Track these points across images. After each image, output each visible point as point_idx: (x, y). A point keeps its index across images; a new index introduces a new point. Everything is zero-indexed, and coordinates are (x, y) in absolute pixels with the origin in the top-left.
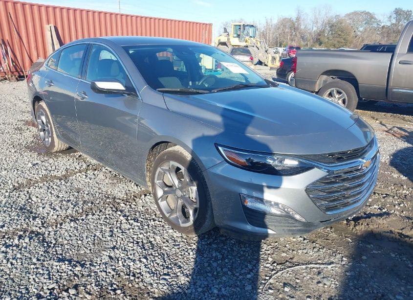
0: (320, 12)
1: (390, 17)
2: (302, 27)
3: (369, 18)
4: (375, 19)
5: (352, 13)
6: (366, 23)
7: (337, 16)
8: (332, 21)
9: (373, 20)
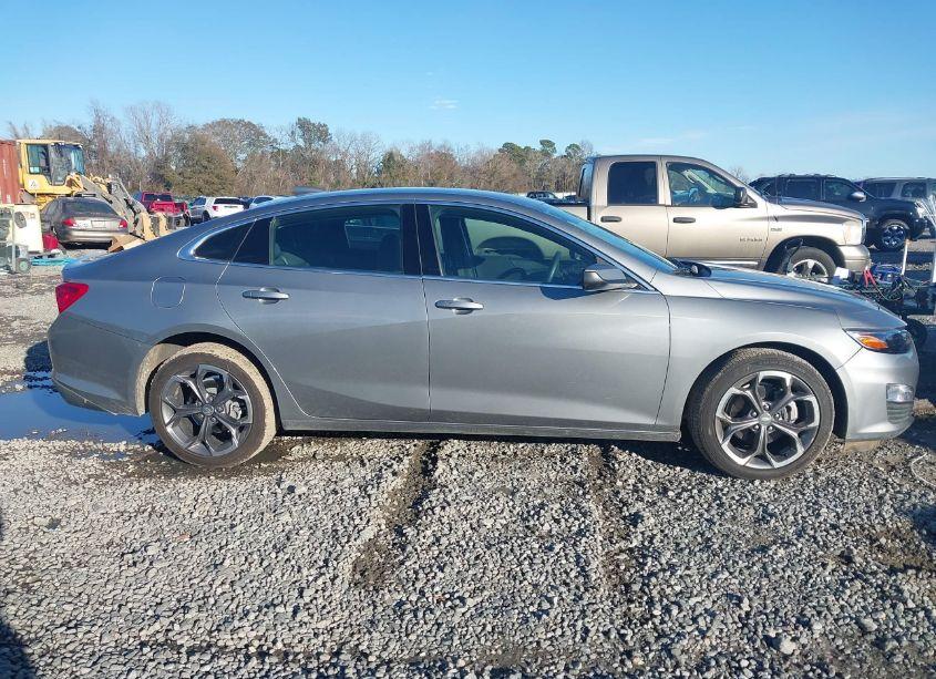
0: (146, 118)
1: (292, 133)
2: (112, 148)
3: (254, 134)
4: (266, 136)
5: (219, 123)
6: (250, 144)
7: (191, 128)
8: (183, 138)
9: (262, 138)
